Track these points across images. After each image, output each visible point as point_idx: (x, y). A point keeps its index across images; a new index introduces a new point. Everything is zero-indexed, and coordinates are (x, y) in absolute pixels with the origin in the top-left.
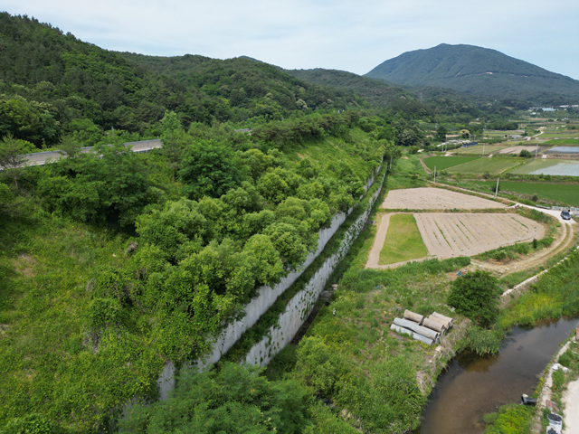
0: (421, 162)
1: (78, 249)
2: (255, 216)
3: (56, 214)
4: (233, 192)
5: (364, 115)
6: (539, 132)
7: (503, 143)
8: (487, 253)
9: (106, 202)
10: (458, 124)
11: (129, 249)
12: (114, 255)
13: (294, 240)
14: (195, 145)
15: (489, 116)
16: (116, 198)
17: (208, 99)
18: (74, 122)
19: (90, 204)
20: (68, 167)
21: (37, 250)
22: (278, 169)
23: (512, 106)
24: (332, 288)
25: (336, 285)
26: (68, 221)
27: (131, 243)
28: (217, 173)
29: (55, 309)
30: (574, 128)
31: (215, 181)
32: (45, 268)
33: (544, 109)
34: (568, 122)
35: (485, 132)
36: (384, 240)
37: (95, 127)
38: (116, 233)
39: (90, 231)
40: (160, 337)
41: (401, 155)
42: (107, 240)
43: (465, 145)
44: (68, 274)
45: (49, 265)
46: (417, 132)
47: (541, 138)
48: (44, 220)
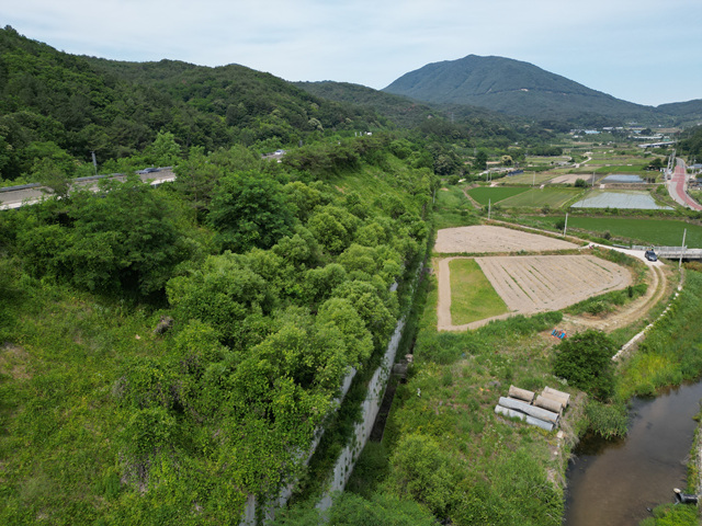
0: (466, 195)
1: (86, 330)
2: (320, 272)
3: (47, 281)
4: (287, 241)
5: (394, 138)
6: (586, 158)
7: (551, 171)
8: (576, 305)
9: (123, 262)
10: (497, 149)
11: (159, 327)
12: (138, 337)
13: (376, 303)
14: (232, 179)
15: (528, 139)
16: (136, 255)
17: (201, 116)
18: (33, 146)
19: (100, 265)
20: (57, 211)
21: (28, 338)
22: (329, 207)
23: (552, 128)
24: (406, 359)
25: (410, 356)
26: (65, 289)
27: (162, 319)
28: (263, 216)
29: (70, 428)
30: (623, 153)
31: (262, 226)
32: (44, 364)
33: (587, 132)
34: (615, 147)
35: (528, 159)
36: (449, 293)
37: (62, 153)
38: (136, 304)
39: (98, 303)
40: (233, 460)
41: (440, 186)
42: (125, 315)
43: (510, 173)
44: (79, 370)
45: (49, 360)
46: (454, 158)
47: (590, 164)
48: (31, 291)
